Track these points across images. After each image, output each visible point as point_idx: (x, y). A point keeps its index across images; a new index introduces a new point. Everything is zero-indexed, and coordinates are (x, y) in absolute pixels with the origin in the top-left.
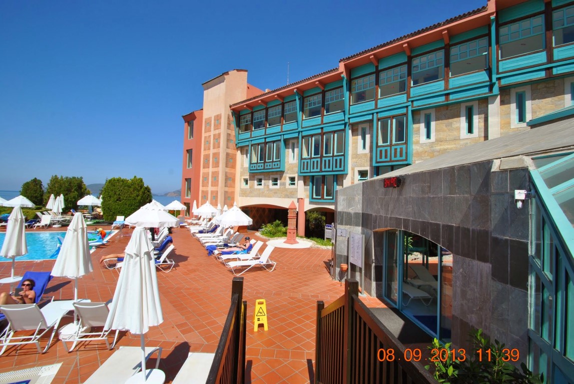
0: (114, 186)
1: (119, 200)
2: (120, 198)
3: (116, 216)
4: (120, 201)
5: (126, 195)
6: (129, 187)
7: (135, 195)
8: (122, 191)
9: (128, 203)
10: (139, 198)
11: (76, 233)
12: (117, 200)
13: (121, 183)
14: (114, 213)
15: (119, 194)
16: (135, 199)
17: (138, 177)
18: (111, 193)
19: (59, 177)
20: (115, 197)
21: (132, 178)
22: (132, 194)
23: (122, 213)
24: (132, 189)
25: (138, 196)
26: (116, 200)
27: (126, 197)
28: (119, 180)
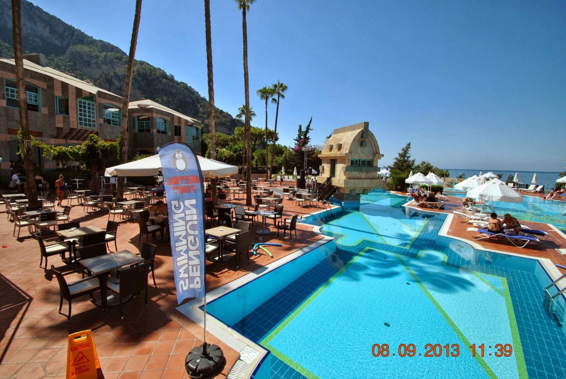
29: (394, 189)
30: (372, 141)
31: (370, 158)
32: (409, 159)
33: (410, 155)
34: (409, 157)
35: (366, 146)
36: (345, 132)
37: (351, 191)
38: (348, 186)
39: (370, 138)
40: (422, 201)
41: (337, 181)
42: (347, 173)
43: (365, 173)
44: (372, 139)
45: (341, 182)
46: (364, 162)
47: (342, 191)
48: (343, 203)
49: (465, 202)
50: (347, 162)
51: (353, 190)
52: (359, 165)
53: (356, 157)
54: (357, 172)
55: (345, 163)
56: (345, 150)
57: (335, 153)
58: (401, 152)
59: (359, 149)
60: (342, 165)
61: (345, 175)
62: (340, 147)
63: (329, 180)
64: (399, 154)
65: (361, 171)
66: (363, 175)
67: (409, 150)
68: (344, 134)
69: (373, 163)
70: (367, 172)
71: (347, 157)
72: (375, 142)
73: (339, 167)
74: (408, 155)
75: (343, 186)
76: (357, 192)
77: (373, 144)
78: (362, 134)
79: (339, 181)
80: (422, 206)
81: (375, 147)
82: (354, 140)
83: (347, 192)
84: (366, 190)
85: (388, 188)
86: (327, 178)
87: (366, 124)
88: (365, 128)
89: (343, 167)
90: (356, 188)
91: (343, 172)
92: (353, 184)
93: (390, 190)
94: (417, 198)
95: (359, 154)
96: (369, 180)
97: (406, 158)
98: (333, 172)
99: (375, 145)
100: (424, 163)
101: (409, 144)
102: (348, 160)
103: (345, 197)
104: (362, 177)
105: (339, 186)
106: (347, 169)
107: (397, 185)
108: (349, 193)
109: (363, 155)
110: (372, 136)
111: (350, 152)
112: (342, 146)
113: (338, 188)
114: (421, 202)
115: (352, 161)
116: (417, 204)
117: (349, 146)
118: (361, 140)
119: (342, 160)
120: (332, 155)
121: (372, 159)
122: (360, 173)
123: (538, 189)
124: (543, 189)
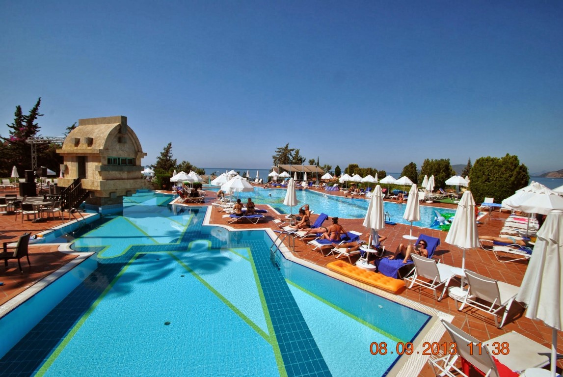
0: (483, 166)
1: (488, 180)
2: (489, 178)
3: (484, 197)
4: (489, 182)
5: (496, 176)
6: (500, 166)
7: (508, 175)
8: (491, 171)
9: (498, 184)
10: (513, 179)
11: (465, 209)
12: (486, 181)
13: (491, 162)
14: (482, 194)
15: (488, 175)
16: (507, 180)
17: (511, 155)
18: (479, 174)
19: (430, 160)
20: (484, 177)
21: (504, 156)
22: (503, 174)
23: (491, 195)
24: (503, 169)
25: (511, 177)
26: (484, 180)
27: (497, 177)
28: (488, 160)
29: (160, 188)
30: (132, 138)
31: (132, 156)
32: (171, 158)
34: (171, 156)
35: (125, 142)
36: (96, 124)
37: (110, 194)
38: (106, 189)
39: (130, 135)
40: (186, 197)
41: (90, 184)
42: (103, 173)
43: (126, 172)
44: (132, 136)
45: (96, 184)
46: (124, 161)
47: (98, 195)
48: (100, 209)
49: (219, 195)
50: (102, 160)
51: (114, 192)
52: (119, 164)
53: (114, 155)
54: (117, 172)
55: (99, 161)
56: (99, 146)
57: (83, 148)
58: (163, 151)
59: (117, 146)
60: (96, 164)
61: (100, 175)
62: (90, 142)
63: (77, 182)
64: (161, 153)
65: (121, 170)
66: (125, 175)
67: (170, 149)
68: (95, 126)
69: (135, 162)
70: (129, 172)
71: (102, 154)
72: (136, 139)
73: (92, 168)
74: (170, 155)
75: (99, 189)
76: (118, 195)
77: (134, 141)
78: (120, 129)
79: (93, 183)
80: (187, 202)
81: (137, 145)
82: (110, 134)
83: (105, 195)
84: (130, 191)
85: (153, 188)
86: (74, 180)
87: (124, 119)
88: (122, 122)
89: (97, 167)
90: (117, 190)
91: (97, 172)
92: (112, 186)
93: (155, 190)
94: (183, 195)
95: (117, 152)
96: (132, 181)
97: (168, 158)
98: (82, 173)
99: (136, 142)
100: (185, 162)
101: (170, 144)
102: (104, 157)
103: (102, 201)
104: (123, 177)
105: (93, 189)
106: (103, 169)
107: (162, 184)
108: (108, 196)
109: (122, 152)
110: (132, 132)
111: (106, 148)
112: (94, 141)
113: (91, 192)
114: (186, 199)
115: (109, 160)
116: (183, 201)
117: (104, 141)
118: (118, 136)
119: (95, 157)
120: (80, 152)
121: (133, 157)
122: (121, 173)
123: (260, 181)
124: (262, 181)
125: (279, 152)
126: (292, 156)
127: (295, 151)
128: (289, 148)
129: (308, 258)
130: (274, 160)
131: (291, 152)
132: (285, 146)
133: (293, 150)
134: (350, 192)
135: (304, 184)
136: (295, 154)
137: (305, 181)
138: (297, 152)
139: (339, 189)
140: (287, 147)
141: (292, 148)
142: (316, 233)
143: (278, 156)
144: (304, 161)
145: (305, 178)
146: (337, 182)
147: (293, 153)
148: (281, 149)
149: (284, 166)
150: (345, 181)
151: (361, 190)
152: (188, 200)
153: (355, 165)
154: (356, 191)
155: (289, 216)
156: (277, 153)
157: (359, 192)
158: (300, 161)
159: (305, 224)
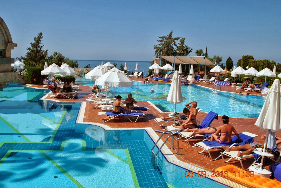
29: (30, 82)
30: (2, 28)
32: (42, 49)
33: (42, 45)
34: (42, 47)
40: (58, 92)
49: (93, 90)
58: (34, 42)
64: (31, 44)
67: (41, 40)
69: (5, 54)
72: (6, 29)
74: (40, 45)
77: (4, 31)
80: (59, 97)
81: (7, 35)
85: (23, 82)
93: (26, 84)
94: (55, 90)
96: (2, 74)
97: (39, 49)
99: (6, 32)
100: (56, 53)
101: (41, 34)
107: (32, 78)
114: (58, 94)
116: (55, 96)
121: (3, 48)
123: (140, 75)
124: (142, 74)
125: (161, 41)
126: (176, 45)
127: (179, 40)
128: (173, 37)
129: (194, 161)
130: (156, 50)
131: (176, 41)
132: (169, 34)
133: (177, 39)
134: (244, 87)
135: (190, 78)
136: (180, 43)
137: (191, 75)
138: (183, 41)
139: (231, 85)
140: (170, 35)
141: (176, 37)
142: (204, 134)
143: (160, 46)
144: (190, 51)
145: (192, 71)
146: (229, 76)
147: (178, 42)
148: (164, 37)
149: (167, 58)
150: (238, 75)
151: (256, 85)
152: (60, 95)
153: (250, 56)
154: (251, 87)
155: (172, 114)
156: (159, 43)
157: (253, 88)
158: (186, 51)
159: (191, 123)
